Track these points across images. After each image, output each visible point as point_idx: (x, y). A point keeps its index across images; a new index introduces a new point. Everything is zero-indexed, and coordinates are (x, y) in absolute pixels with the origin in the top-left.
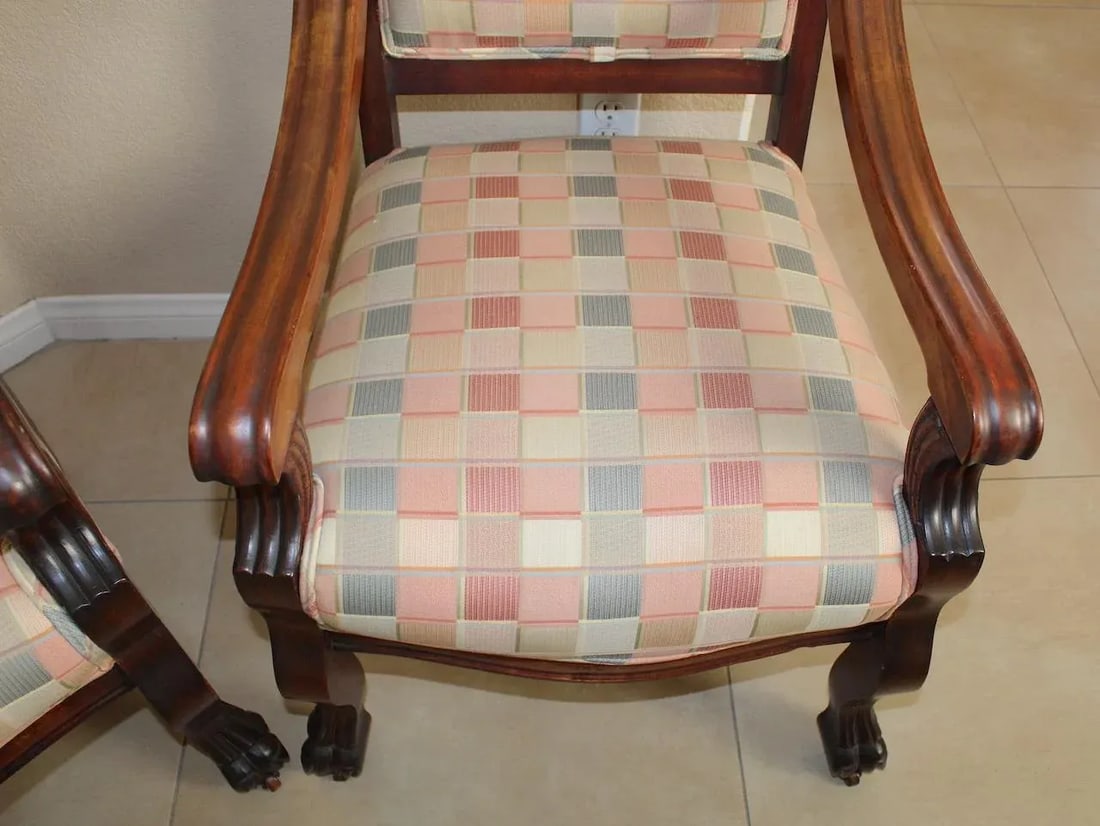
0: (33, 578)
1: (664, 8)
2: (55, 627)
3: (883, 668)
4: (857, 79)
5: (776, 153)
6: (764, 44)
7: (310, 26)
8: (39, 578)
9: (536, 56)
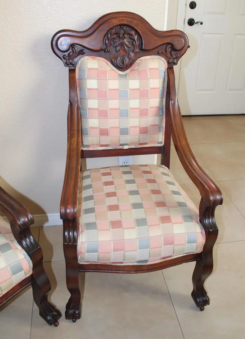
0: (20, 247)
1: (139, 136)
2: (25, 257)
3: (203, 265)
4: (178, 144)
5: (163, 166)
6: (159, 143)
7: (71, 140)
8: (21, 247)
9: (112, 148)
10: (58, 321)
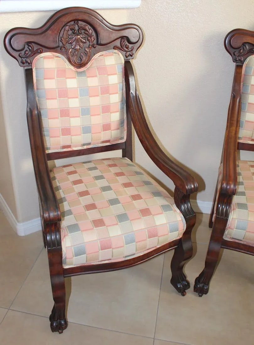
10: (186, 291)
